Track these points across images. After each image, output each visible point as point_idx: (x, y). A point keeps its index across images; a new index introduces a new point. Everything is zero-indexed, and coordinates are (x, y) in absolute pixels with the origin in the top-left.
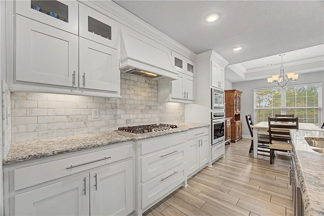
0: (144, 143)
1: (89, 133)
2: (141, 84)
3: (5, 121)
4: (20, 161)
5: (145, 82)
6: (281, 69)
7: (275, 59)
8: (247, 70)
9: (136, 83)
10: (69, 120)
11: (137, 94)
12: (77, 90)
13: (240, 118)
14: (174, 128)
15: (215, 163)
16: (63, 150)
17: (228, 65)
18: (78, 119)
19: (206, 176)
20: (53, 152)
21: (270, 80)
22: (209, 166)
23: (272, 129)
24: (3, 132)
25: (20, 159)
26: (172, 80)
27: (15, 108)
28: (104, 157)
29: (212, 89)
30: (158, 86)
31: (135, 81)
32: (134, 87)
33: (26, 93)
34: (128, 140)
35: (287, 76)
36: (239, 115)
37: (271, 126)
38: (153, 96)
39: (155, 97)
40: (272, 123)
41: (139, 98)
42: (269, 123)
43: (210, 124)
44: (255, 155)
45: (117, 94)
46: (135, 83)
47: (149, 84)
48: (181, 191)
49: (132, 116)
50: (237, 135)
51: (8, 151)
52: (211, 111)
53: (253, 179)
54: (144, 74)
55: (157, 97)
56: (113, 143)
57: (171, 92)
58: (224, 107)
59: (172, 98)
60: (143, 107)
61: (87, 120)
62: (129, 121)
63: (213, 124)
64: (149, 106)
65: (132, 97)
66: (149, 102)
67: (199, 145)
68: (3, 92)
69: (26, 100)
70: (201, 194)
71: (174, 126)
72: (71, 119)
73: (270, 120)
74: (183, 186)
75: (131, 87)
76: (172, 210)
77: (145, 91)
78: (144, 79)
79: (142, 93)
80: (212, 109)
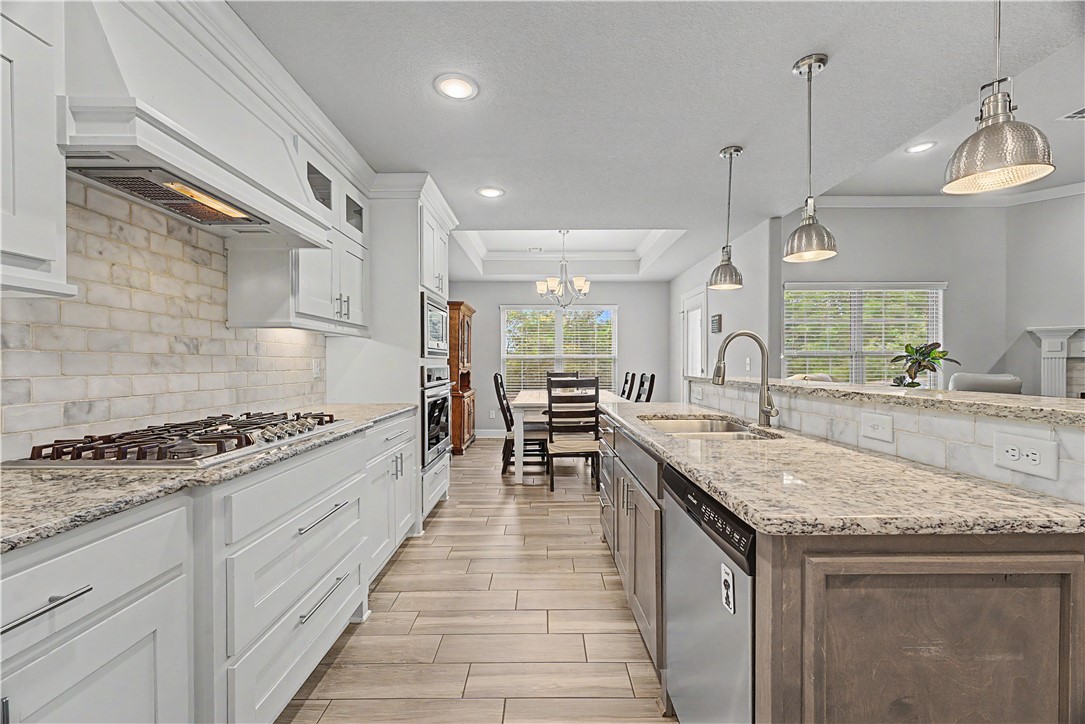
0: (241, 494)
2: (148, 239)
5: (170, 231)
6: (562, 265)
7: (550, 237)
8: (489, 251)
9: (121, 229)
11: (128, 280)
13: (469, 382)
14: (327, 422)
15: (430, 522)
17: (457, 228)
19: (416, 565)
21: (541, 288)
22: (415, 535)
23: (557, 407)
26: (298, 247)
28: (42, 601)
29: (422, 294)
30: (226, 257)
31: (115, 219)
32: (107, 244)
34: (168, 492)
35: (571, 283)
36: (468, 373)
37: (553, 399)
38: (205, 299)
39: (212, 301)
40: (558, 392)
41: (139, 300)
42: (550, 393)
43: (419, 403)
44: (518, 478)
45: (49, 271)
46: (115, 230)
47: (186, 243)
48: (352, 640)
49: (96, 387)
50: (466, 431)
52: (421, 362)
53: (530, 535)
54: (181, 197)
55: (225, 305)
56: (96, 518)
57: (295, 291)
58: (448, 352)
59: (300, 314)
60: (162, 345)
62: (86, 408)
63: (427, 401)
64: (187, 341)
65: (99, 292)
66: (189, 320)
67: (397, 474)
70: (421, 622)
71: (327, 419)
73: (551, 385)
74: (357, 620)
75: (94, 244)
76: (345, 711)
77: (168, 273)
78: (163, 219)
79: (153, 279)
80: (422, 356)
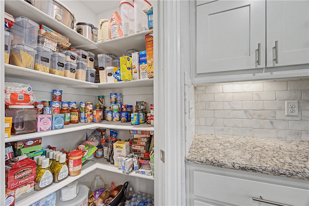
1: (278, 138)
3: (187, 115)
4: (198, 163)
10: (247, 116)
12: (262, 72)
16: (247, 166)
18: (261, 116)
20: (233, 164)
24: (186, 126)
25: (198, 161)
27: (197, 102)
33: (205, 86)
51: (191, 145)
61: (275, 118)
68: (185, 85)
69: (205, 93)
72: (250, 115)
